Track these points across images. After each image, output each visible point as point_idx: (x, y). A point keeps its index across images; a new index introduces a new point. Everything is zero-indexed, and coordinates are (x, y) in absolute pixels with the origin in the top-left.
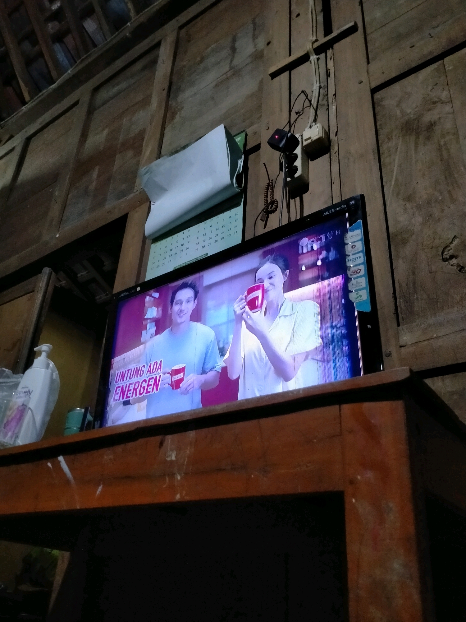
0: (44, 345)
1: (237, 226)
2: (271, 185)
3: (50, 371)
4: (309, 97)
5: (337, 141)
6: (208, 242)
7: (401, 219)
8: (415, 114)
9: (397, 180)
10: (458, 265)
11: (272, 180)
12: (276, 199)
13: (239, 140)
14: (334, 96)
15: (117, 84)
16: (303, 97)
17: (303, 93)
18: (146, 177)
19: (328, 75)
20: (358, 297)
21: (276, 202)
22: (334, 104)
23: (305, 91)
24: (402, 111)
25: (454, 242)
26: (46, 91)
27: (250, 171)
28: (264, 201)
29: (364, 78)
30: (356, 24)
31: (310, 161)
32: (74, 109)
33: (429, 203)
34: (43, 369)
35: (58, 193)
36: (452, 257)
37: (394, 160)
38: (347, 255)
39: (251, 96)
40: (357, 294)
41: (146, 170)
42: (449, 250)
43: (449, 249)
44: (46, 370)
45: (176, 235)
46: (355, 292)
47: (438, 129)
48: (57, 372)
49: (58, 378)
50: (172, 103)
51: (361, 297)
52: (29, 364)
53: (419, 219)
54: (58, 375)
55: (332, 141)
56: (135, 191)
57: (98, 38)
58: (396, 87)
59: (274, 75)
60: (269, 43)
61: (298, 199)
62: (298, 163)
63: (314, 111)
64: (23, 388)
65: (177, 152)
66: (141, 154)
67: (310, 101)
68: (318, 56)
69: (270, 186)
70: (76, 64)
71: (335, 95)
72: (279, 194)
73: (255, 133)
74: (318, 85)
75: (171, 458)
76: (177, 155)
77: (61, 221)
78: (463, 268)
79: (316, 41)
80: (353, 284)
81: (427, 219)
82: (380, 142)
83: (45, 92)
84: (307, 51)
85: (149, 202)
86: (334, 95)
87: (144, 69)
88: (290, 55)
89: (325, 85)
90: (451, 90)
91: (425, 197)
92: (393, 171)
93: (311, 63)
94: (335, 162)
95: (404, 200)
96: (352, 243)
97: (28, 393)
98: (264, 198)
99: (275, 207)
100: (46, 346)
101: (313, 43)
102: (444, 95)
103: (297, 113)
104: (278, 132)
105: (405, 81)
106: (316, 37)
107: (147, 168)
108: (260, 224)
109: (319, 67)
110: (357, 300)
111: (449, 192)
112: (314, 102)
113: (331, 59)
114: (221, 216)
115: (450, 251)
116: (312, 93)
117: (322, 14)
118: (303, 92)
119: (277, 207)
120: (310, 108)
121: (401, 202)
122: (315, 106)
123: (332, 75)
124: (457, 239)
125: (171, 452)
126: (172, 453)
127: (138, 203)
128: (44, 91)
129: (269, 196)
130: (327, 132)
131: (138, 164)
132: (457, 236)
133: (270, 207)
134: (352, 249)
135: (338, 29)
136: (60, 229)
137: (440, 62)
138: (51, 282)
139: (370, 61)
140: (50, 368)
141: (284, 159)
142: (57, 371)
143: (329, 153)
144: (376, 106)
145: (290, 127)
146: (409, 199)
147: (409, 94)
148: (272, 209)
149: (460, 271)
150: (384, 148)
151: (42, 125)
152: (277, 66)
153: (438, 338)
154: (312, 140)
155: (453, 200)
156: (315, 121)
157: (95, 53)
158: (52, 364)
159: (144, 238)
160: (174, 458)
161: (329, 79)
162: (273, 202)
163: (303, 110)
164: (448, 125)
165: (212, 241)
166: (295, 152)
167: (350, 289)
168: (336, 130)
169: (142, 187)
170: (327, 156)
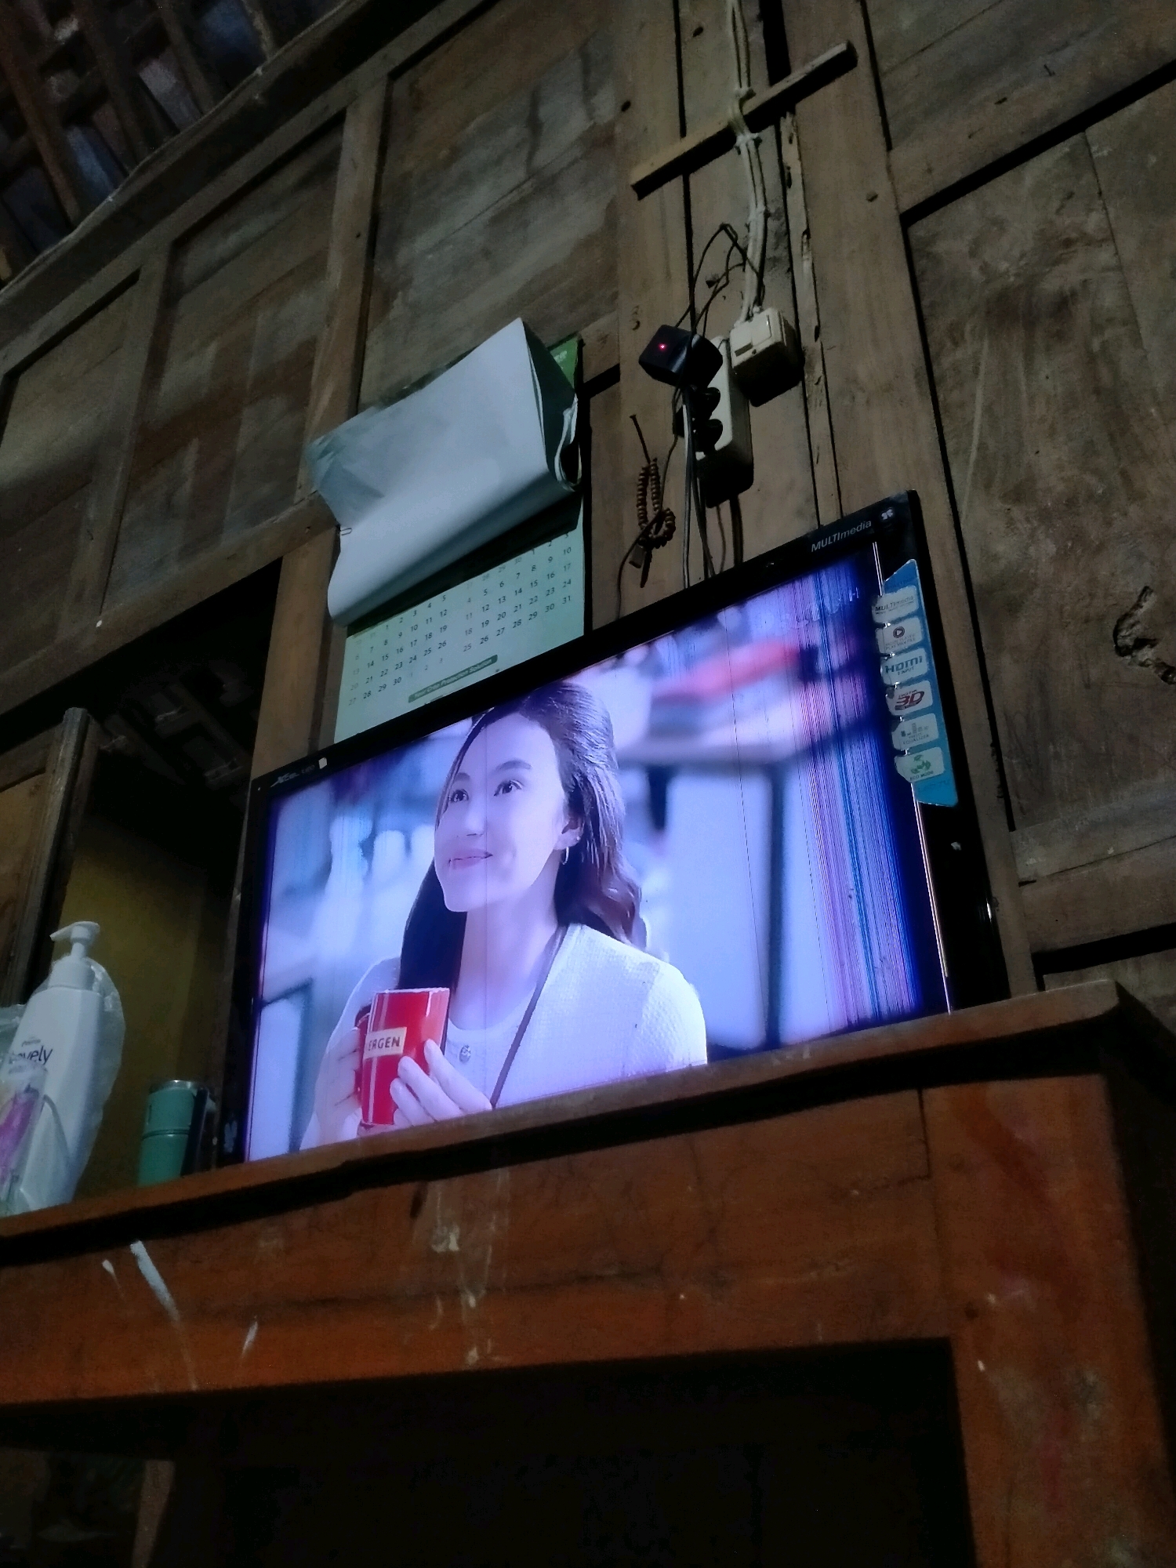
0: (77, 923)
1: (570, 583)
2: (652, 472)
3: (94, 994)
4: (740, 242)
5: (820, 352)
6: (494, 625)
7: (1000, 548)
8: (1017, 275)
9: (982, 447)
10: (1160, 665)
11: (655, 460)
12: (669, 509)
13: (563, 357)
14: (805, 236)
15: (237, 227)
16: (724, 242)
17: (723, 232)
18: (324, 464)
19: (786, 182)
20: (920, 767)
21: (668, 515)
22: (805, 257)
23: (728, 225)
24: (984, 268)
25: (1144, 604)
26: (55, 251)
27: (596, 439)
28: (639, 514)
29: (883, 188)
30: (851, 48)
31: (750, 406)
32: (128, 293)
33: (1071, 502)
34: (78, 989)
35: (97, 510)
36: (1141, 643)
37: (973, 396)
38: (885, 655)
39: (587, 244)
40: (917, 759)
41: (326, 444)
42: (1133, 625)
43: (1131, 621)
44: (87, 991)
45: (410, 611)
46: (912, 753)
47: (1082, 312)
48: (116, 993)
49: (120, 1009)
50: (383, 270)
51: (928, 768)
52: (37, 975)
53: (1049, 548)
54: (119, 1003)
55: (808, 353)
56: (296, 499)
57: (181, 111)
58: (968, 207)
59: (644, 188)
60: (626, 106)
61: (726, 506)
62: (722, 412)
63: (755, 275)
64: (26, 1043)
65: (403, 394)
66: (307, 405)
67: (743, 252)
68: (755, 135)
69: (652, 477)
70: (128, 179)
71: (807, 232)
72: (677, 495)
73: (604, 339)
74: (761, 208)
75: (448, 1244)
76: (401, 403)
77: (105, 587)
78: (1170, 670)
79: (750, 95)
80: (903, 734)
81: (1070, 544)
82: (932, 350)
83: (51, 253)
84: (729, 123)
85: (333, 530)
86: (804, 233)
87: (305, 182)
88: (683, 133)
89: (779, 209)
90: (1111, 210)
91: (1061, 487)
92: (970, 424)
93: (739, 152)
94: (818, 406)
95: (1005, 497)
96: (893, 622)
97: (41, 1056)
98: (638, 506)
99: (666, 529)
100: (84, 926)
101: (742, 102)
102: (1093, 222)
103: (710, 284)
104: (665, 333)
105: (987, 191)
106: (749, 85)
107: (323, 441)
108: (632, 574)
109: (760, 163)
110: (919, 774)
111: (1124, 474)
112: (754, 253)
113: (791, 141)
114: (527, 557)
115: (1135, 628)
116: (747, 230)
117: (760, 27)
118: (724, 227)
119: (672, 528)
120: (744, 270)
121: (998, 505)
122: (756, 263)
123: (797, 182)
124: (1153, 595)
125: (445, 1229)
126: (448, 1231)
127: (307, 530)
128: (47, 252)
129: (649, 501)
130: (793, 330)
131: (300, 432)
132: (1152, 587)
133: (652, 531)
134: (895, 639)
135: (805, 62)
136: (105, 605)
137: (1076, 139)
138: (87, 744)
139: (893, 142)
140: (96, 983)
141: (684, 402)
142: (116, 990)
143: (800, 384)
144: (916, 257)
145: (694, 323)
146: (1020, 493)
147: (1000, 224)
148: (661, 533)
149: (1164, 678)
150: (944, 364)
151: (46, 338)
152: (652, 164)
153: (1118, 857)
154: (754, 352)
155: (1136, 496)
156: (759, 301)
157: (175, 148)
158: (100, 972)
159: (327, 621)
160: (454, 1246)
161: (789, 191)
162: (664, 516)
163: (726, 274)
164: (1109, 299)
165: (508, 622)
166: (711, 385)
167: (897, 745)
168: (816, 324)
169: (313, 490)
170: (795, 393)
